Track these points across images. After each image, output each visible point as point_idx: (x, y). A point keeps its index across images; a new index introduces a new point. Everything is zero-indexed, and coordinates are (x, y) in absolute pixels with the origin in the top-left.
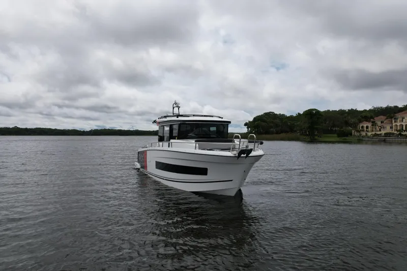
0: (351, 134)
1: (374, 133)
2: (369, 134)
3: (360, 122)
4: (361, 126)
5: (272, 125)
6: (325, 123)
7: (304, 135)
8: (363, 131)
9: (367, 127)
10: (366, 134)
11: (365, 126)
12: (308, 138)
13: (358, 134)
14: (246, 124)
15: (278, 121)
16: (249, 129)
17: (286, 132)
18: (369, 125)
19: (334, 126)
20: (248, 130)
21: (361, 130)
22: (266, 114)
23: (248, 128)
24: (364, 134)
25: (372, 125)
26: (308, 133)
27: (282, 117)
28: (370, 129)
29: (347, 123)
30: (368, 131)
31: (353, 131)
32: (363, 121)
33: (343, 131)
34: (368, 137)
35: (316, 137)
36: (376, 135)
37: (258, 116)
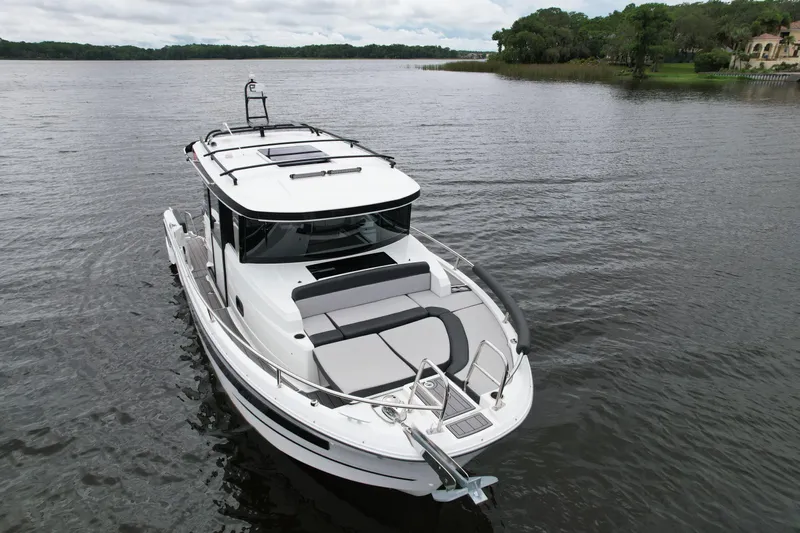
0: (726, 65)
1: (779, 62)
2: (769, 64)
3: (756, 33)
4: (754, 45)
5: (554, 39)
6: (673, 39)
7: (621, 65)
8: (756, 56)
9: (768, 48)
10: (762, 64)
11: (764, 44)
12: (628, 75)
13: (743, 65)
14: (496, 37)
15: (566, 30)
16: (503, 48)
17: (583, 56)
18: (774, 41)
19: (692, 43)
20: (500, 49)
21: (752, 56)
22: (542, 12)
23: (500, 45)
24: (755, 64)
25: (781, 42)
26: (629, 61)
27: (576, 21)
28: (771, 54)
29: (723, 39)
30: (766, 58)
31: (733, 57)
32: (762, 33)
33: (709, 57)
34: (765, 73)
35: (647, 72)
36: (785, 67)
37: (524, 19)
